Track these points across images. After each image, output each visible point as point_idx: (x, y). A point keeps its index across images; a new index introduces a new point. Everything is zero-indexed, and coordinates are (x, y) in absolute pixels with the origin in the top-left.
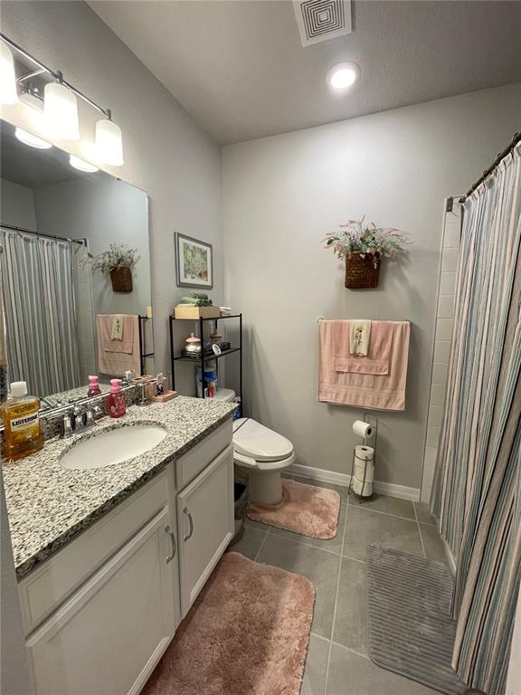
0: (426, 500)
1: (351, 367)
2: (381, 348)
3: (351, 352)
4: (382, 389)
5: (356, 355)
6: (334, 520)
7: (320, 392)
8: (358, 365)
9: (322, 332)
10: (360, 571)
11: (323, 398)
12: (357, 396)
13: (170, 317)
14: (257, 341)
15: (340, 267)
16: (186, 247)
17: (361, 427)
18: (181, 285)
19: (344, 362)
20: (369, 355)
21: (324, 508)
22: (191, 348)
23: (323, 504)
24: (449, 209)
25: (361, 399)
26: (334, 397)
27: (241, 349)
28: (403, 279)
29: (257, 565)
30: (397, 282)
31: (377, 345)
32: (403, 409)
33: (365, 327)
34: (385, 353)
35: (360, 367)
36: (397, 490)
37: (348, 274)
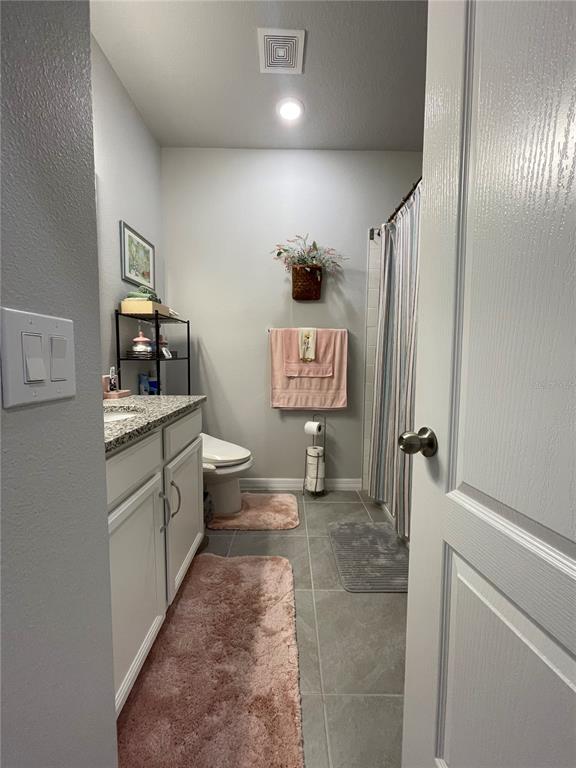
0: (367, 487)
1: (300, 372)
2: (325, 352)
3: (301, 357)
4: (328, 389)
5: (304, 360)
6: (295, 513)
7: (273, 398)
8: (307, 370)
9: (273, 340)
10: (325, 542)
11: (276, 404)
12: (307, 398)
13: (116, 311)
14: (204, 352)
15: (287, 280)
16: (131, 241)
17: (312, 426)
18: (127, 280)
19: (295, 366)
20: (316, 360)
21: (284, 507)
22: (140, 348)
23: (282, 505)
24: (372, 238)
25: (310, 401)
26: (286, 401)
27: (188, 358)
28: (340, 293)
29: (229, 560)
30: (335, 296)
31: (322, 350)
32: (345, 405)
33: (311, 334)
34: (329, 356)
35: (309, 371)
36: (344, 484)
37: (294, 287)
